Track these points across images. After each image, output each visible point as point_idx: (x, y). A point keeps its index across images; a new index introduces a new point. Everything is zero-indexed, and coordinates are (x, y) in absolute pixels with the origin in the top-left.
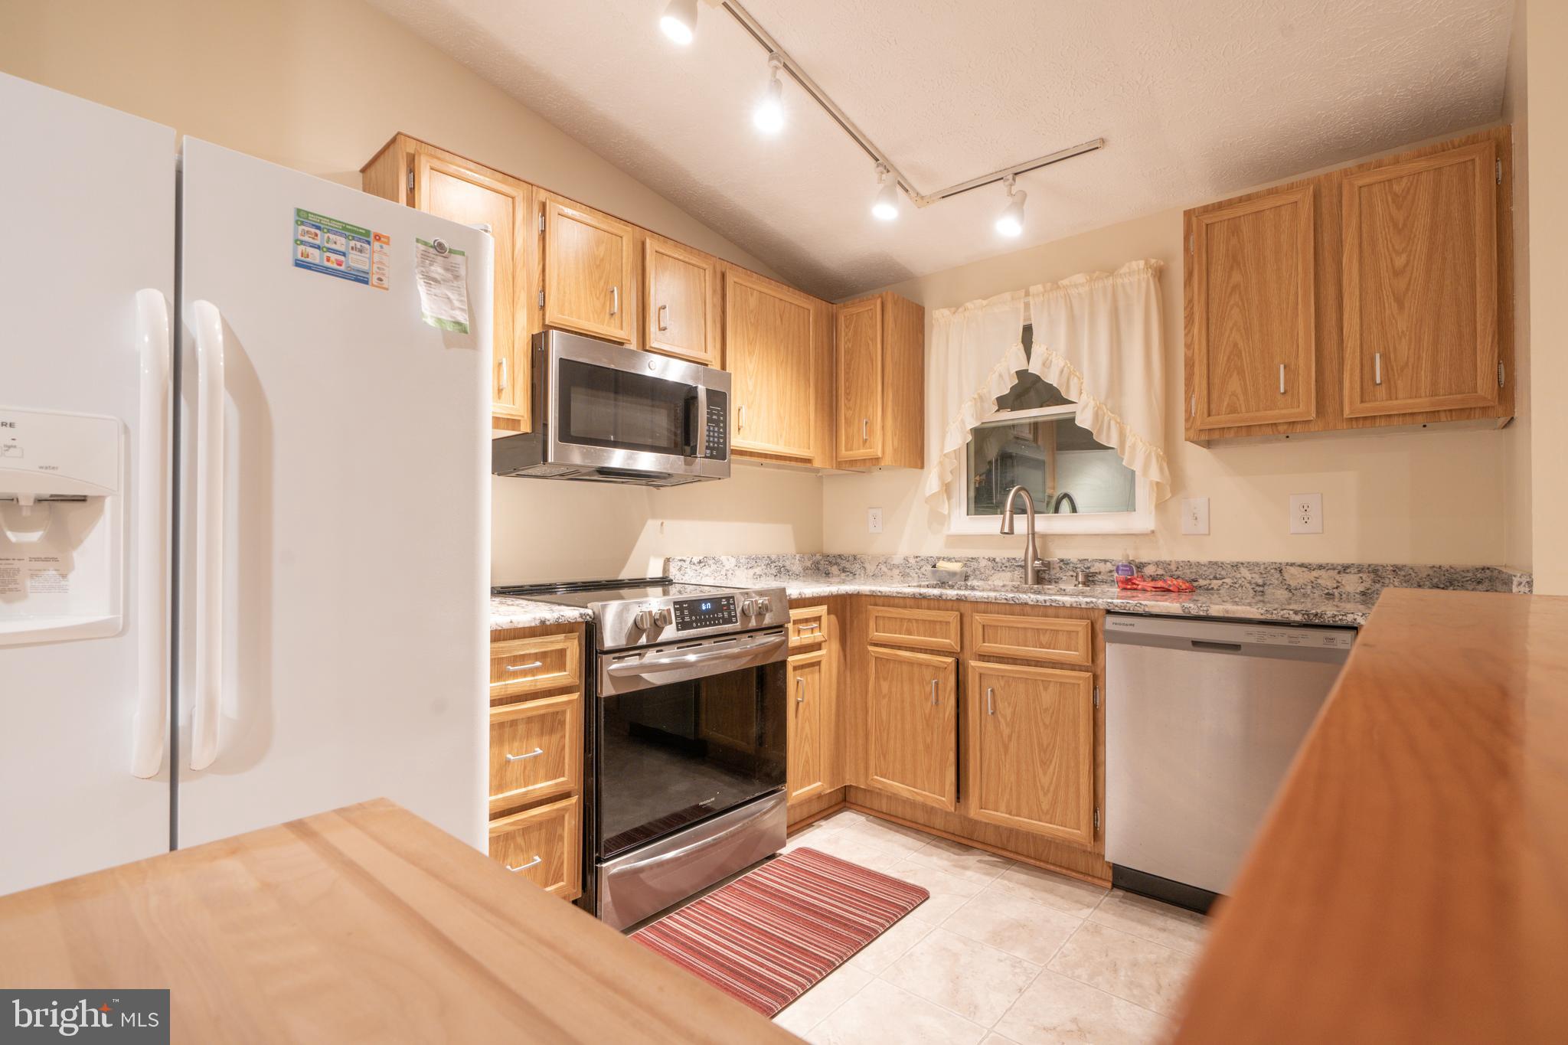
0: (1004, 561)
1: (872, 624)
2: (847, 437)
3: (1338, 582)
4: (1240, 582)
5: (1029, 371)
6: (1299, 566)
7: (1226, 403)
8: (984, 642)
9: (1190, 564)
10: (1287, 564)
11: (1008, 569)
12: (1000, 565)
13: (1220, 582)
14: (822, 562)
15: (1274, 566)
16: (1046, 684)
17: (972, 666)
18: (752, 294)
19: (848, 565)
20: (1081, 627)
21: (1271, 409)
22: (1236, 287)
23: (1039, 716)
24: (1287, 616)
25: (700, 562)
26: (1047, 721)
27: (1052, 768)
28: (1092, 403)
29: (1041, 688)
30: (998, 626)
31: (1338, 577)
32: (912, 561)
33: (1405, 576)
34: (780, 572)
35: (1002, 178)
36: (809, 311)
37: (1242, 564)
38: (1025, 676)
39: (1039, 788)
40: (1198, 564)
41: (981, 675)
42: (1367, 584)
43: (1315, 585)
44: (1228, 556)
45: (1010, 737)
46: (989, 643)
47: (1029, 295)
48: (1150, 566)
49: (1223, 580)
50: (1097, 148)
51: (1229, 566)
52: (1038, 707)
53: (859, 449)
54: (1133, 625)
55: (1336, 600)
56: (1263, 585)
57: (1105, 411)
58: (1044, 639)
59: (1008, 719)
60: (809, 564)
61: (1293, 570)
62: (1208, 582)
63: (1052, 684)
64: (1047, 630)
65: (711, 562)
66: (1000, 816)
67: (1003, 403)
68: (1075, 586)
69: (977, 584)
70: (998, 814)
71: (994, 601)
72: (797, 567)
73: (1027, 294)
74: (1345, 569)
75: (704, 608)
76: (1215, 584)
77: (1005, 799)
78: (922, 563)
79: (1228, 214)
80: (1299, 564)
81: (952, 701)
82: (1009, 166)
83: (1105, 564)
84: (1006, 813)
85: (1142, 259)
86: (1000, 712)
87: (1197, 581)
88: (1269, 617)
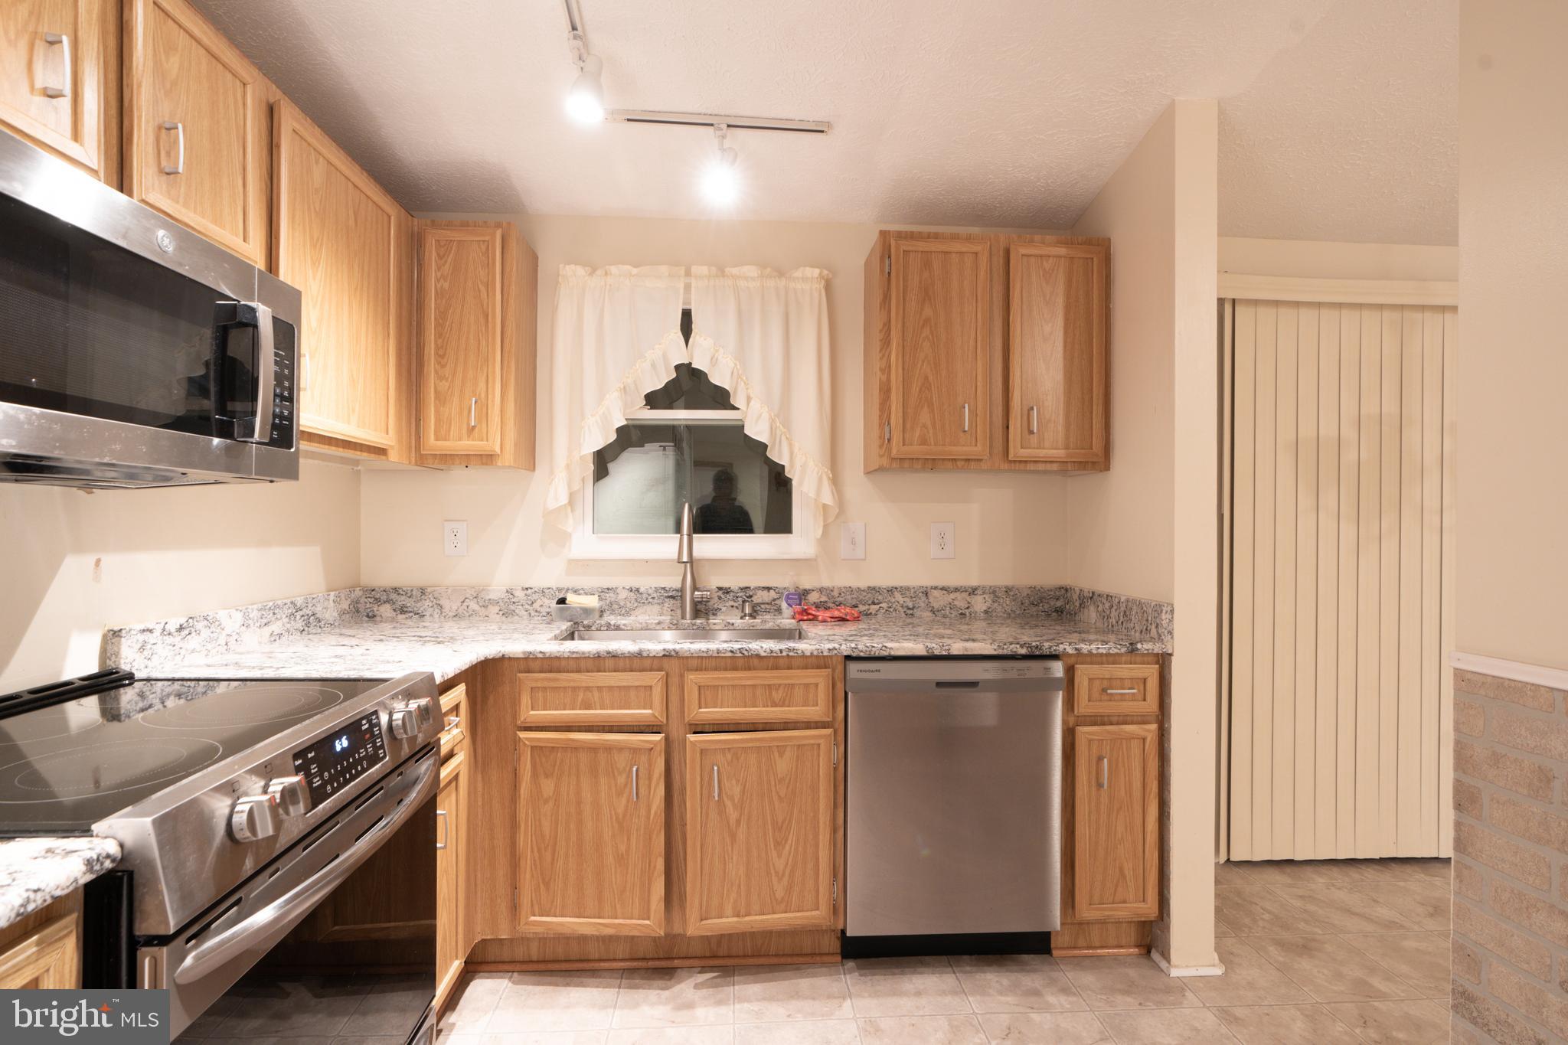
0: (650, 591)
1: (525, 700)
2: (438, 420)
3: (969, 603)
4: (894, 606)
5: (693, 366)
6: (941, 589)
7: (917, 435)
8: (700, 708)
9: (851, 590)
10: (932, 588)
11: (655, 601)
12: (644, 596)
13: (877, 607)
14: (363, 600)
15: (922, 590)
16: (781, 750)
17: (691, 742)
18: (317, 162)
19: (410, 603)
20: (820, 678)
21: (954, 445)
22: (927, 321)
23: (773, 789)
24: (1015, 650)
25: (181, 628)
26: (782, 794)
27: (787, 847)
28: (765, 415)
29: (776, 754)
30: (718, 686)
31: (969, 599)
32: (520, 594)
33: (1013, 596)
34: (308, 624)
35: (712, 125)
36: (389, 217)
37: (896, 588)
38: (758, 744)
39: (773, 874)
40: (859, 590)
41: (702, 751)
42: (988, 604)
43: (952, 607)
44: (883, 581)
45: (738, 822)
46: (706, 708)
47: (691, 276)
48: (814, 593)
49: (881, 605)
50: (822, 132)
51: (885, 591)
52: (772, 779)
53: (460, 439)
54: (879, 671)
55: (967, 618)
56: (912, 609)
57: (778, 424)
58: (777, 696)
59: (736, 801)
60: (345, 605)
61: (936, 593)
62: (867, 607)
63: (788, 749)
64: (780, 685)
65: (200, 626)
66: (726, 922)
67: (653, 400)
68: (741, 618)
69: (623, 622)
70: (724, 920)
71: (715, 655)
72: (330, 614)
73: (688, 274)
74: (973, 591)
75: (338, 748)
76: (874, 608)
77: (732, 900)
78: (535, 597)
79: (921, 246)
80: (941, 587)
81: (661, 791)
82: (723, 114)
83: (769, 591)
84: (733, 916)
85: (817, 267)
86: (726, 794)
87: (857, 607)
88: (1000, 652)
